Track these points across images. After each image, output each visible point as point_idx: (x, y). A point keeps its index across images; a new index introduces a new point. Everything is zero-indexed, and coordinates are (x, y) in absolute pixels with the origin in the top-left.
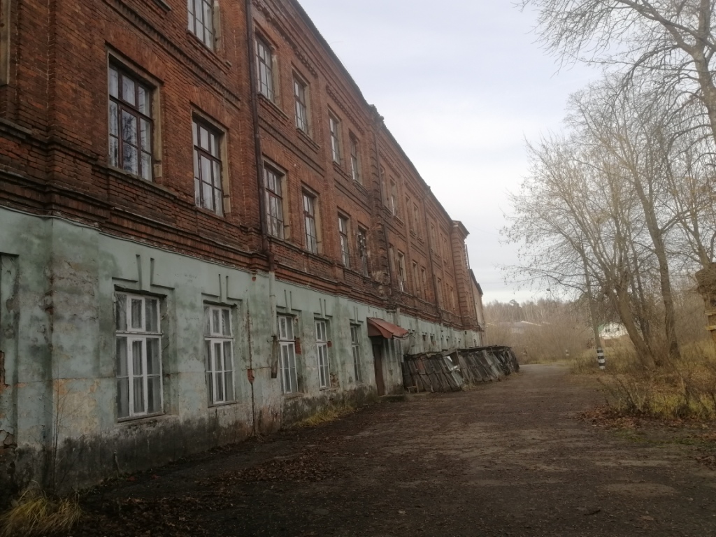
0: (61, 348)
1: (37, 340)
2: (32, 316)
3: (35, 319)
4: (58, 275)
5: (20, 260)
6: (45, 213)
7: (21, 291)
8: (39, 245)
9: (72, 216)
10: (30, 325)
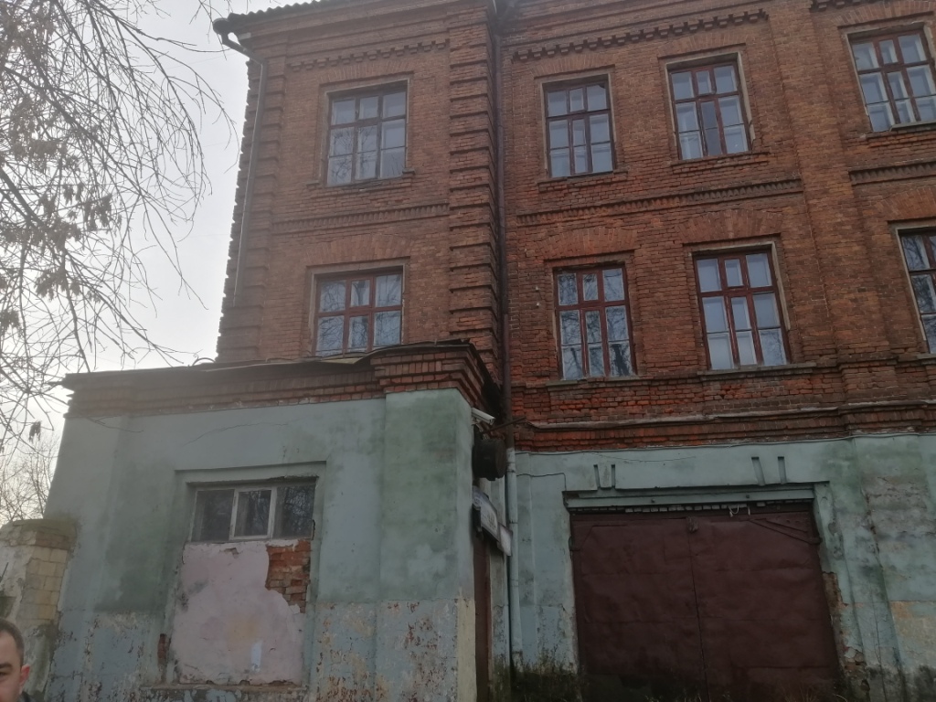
0: (893, 568)
1: (868, 561)
2: (857, 538)
3: (860, 540)
4: (873, 493)
5: (831, 485)
6: (847, 434)
7: (839, 514)
8: (849, 467)
9: (875, 430)
10: (857, 547)
